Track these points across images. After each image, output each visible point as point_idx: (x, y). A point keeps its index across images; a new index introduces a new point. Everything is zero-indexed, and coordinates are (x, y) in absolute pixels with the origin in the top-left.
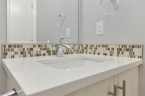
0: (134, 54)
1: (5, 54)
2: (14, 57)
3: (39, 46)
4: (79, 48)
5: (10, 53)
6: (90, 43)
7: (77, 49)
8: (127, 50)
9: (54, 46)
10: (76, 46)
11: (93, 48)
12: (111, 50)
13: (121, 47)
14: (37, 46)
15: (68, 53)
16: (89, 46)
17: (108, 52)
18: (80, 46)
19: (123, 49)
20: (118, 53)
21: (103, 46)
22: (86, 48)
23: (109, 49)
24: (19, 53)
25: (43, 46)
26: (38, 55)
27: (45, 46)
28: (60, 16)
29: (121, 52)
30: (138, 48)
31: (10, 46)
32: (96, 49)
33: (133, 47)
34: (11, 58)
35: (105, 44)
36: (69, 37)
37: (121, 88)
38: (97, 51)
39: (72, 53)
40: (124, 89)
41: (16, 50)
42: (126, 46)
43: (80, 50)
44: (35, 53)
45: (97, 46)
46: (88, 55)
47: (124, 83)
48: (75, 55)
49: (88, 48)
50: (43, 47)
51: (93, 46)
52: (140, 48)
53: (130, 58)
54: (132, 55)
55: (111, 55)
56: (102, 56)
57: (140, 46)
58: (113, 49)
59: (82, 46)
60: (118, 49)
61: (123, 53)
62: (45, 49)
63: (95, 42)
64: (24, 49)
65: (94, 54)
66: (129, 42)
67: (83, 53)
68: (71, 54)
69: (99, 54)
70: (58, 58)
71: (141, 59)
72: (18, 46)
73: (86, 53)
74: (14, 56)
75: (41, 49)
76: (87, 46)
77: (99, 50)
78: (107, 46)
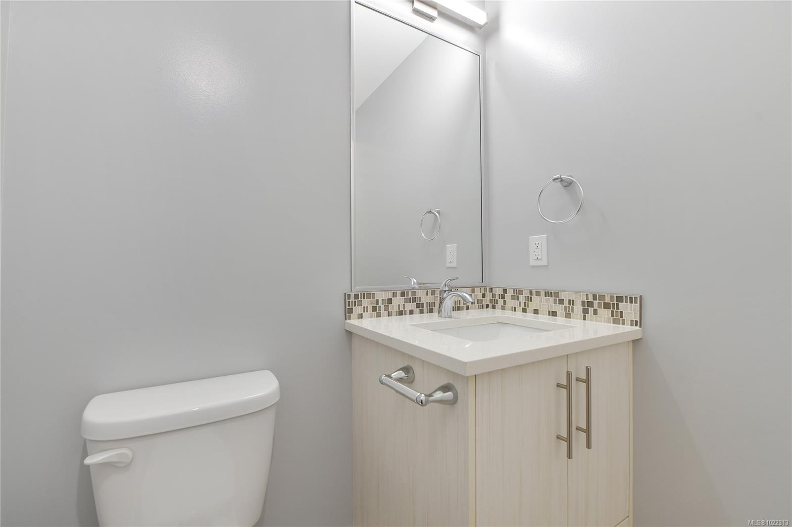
0: (621, 316)
1: (351, 311)
2: (362, 318)
3: (403, 294)
4: (484, 296)
5: (357, 310)
6: (512, 284)
7: (480, 297)
8: (607, 306)
9: (430, 293)
10: (477, 290)
11: (522, 299)
12: (566, 303)
13: (591, 299)
14: (399, 293)
15: (459, 309)
16: (510, 293)
17: (559, 309)
18: (485, 290)
19: (596, 303)
20: (585, 311)
21: (547, 294)
22: (503, 297)
23: (561, 302)
24: (370, 309)
25: (410, 292)
26: (401, 313)
27: (414, 293)
28: (430, 212)
29: (591, 310)
30: (631, 302)
31: (356, 296)
32: (530, 299)
33: (620, 299)
34: (358, 318)
35: (552, 286)
36: (454, 265)
37: (582, 381)
38: (532, 306)
39: (468, 308)
40: (587, 381)
41: (366, 302)
42: (602, 297)
43: (487, 301)
44: (396, 309)
45: (531, 292)
46: (508, 314)
47: (588, 370)
48: (474, 314)
49: (508, 296)
50: (410, 296)
51: (521, 292)
52: (636, 302)
53: (612, 325)
54: (618, 318)
55: (568, 316)
56: (543, 318)
57: (631, 298)
58: (572, 302)
59: (491, 290)
60: (583, 302)
61: (595, 312)
62: (414, 300)
63: (527, 283)
64: (377, 301)
65: (524, 310)
66: (610, 287)
67: (494, 307)
68: (465, 311)
69: (536, 312)
70: (442, 320)
71: (638, 328)
72: (369, 296)
73: (503, 308)
74: (362, 314)
75: (406, 301)
76: (505, 291)
77: (536, 303)
78: (557, 294)
